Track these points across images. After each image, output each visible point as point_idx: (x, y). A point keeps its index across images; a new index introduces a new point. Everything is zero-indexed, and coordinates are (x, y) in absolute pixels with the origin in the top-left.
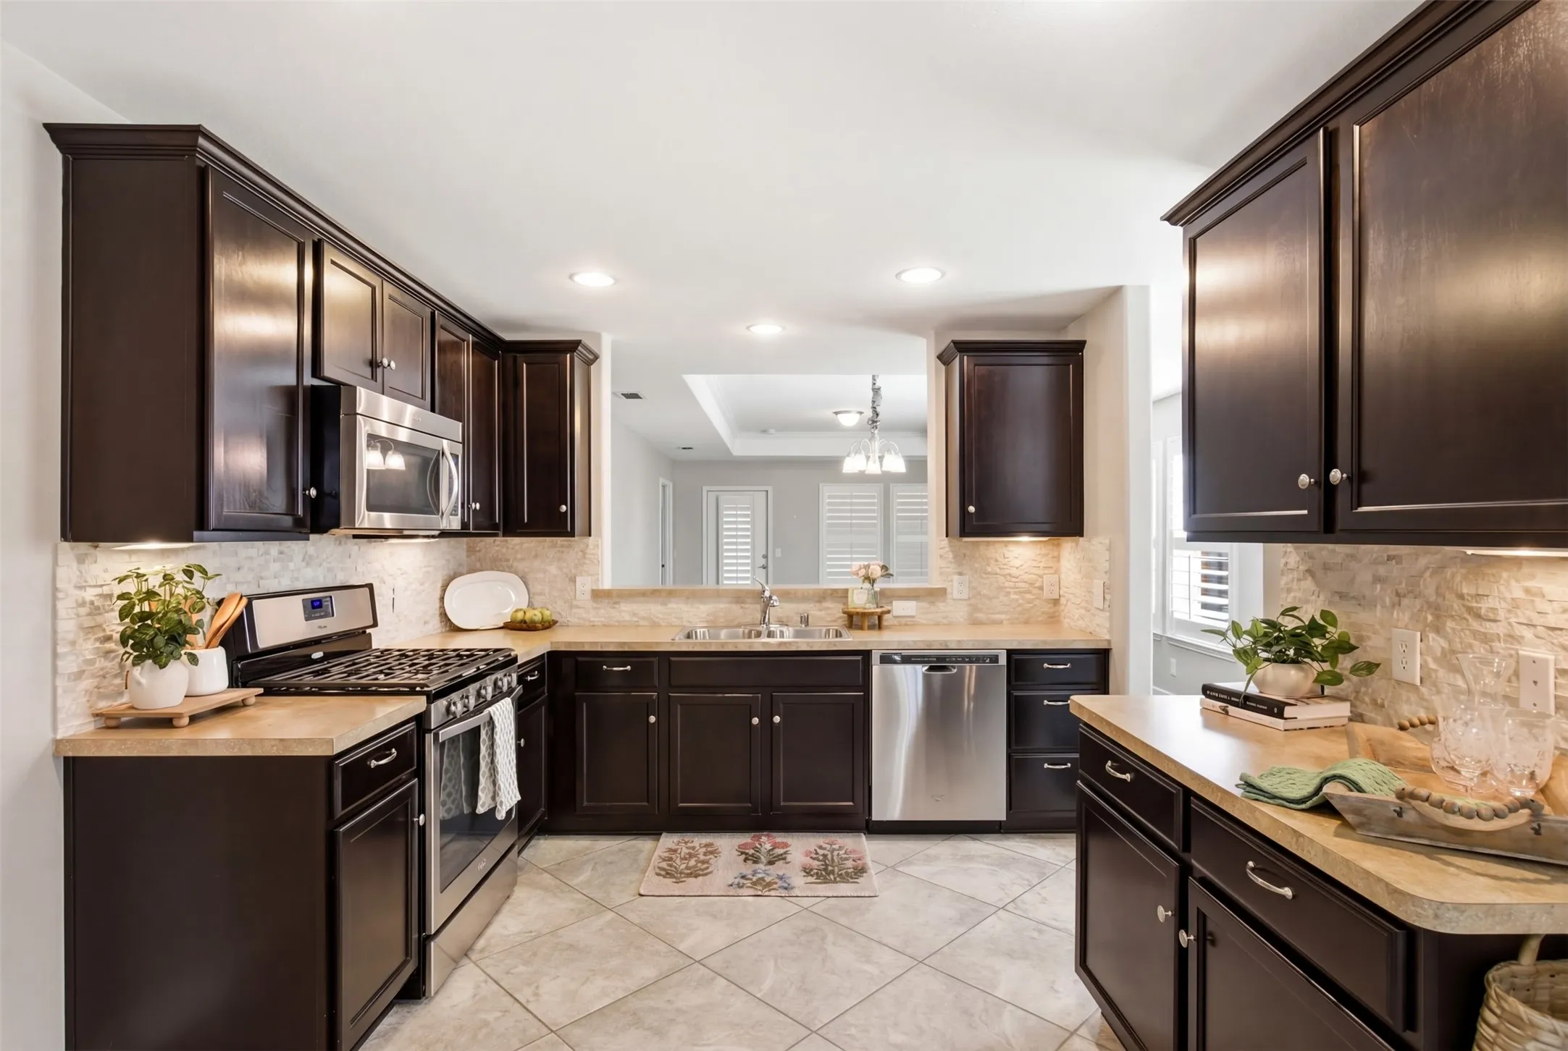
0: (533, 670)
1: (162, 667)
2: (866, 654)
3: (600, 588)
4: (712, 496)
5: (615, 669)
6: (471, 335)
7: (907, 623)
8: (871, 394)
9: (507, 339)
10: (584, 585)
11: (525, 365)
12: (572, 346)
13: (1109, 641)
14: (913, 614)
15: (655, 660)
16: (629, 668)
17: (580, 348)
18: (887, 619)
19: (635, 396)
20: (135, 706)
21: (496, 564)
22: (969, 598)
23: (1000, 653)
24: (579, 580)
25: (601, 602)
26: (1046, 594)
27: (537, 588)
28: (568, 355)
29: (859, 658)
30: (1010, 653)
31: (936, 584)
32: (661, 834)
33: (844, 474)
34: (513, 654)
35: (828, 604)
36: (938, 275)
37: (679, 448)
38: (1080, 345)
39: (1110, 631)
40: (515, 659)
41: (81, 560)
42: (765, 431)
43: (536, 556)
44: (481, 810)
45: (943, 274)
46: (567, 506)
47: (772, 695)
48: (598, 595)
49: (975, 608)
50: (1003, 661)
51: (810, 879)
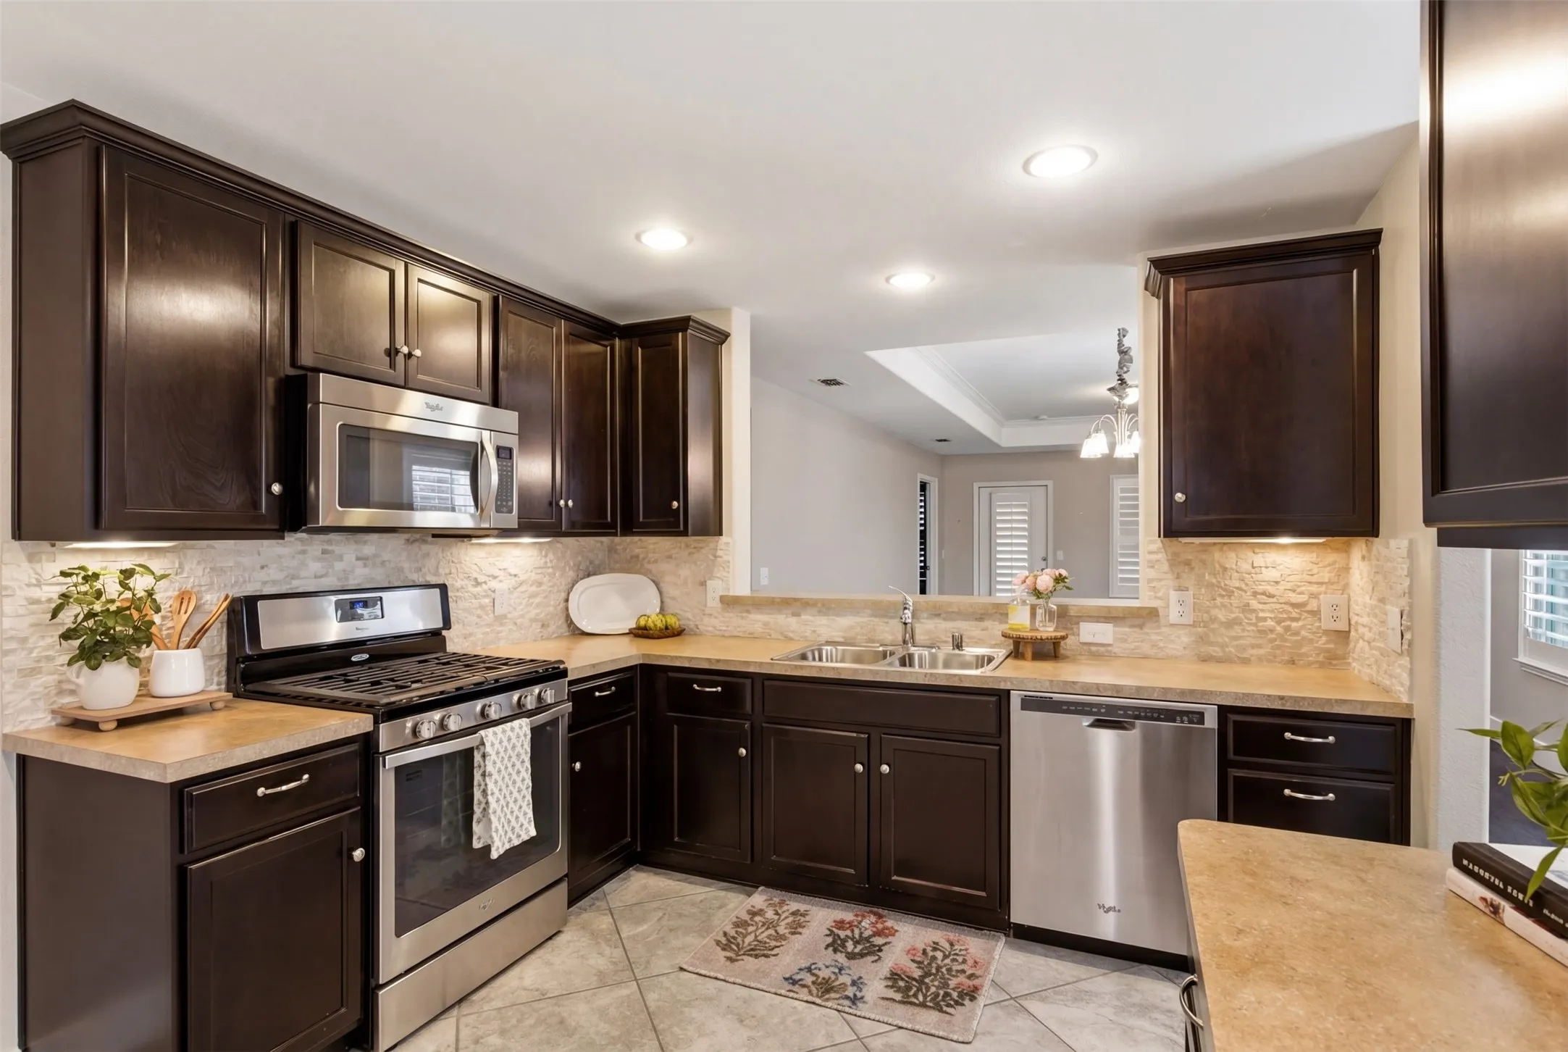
0: (610, 684)
1: (94, 668)
2: (1002, 697)
3: (731, 594)
4: (985, 492)
5: (708, 689)
6: (563, 321)
7: (1097, 653)
8: (1118, 357)
9: (622, 324)
10: (716, 588)
11: (640, 349)
12: (682, 324)
13: (1409, 707)
14: (1111, 643)
15: (748, 682)
16: (719, 689)
17: (691, 323)
18: (1069, 645)
19: (828, 382)
20: (85, 707)
21: (631, 565)
22: (1194, 626)
23: (1205, 709)
24: (709, 582)
25: (733, 608)
26: (1327, 624)
27: (670, 591)
28: (680, 334)
29: (994, 699)
30: (1224, 711)
31: (1144, 600)
32: (757, 887)
33: (1082, 459)
34: (562, 666)
35: (987, 623)
36: (1086, 159)
37: (932, 440)
38: (1376, 236)
39: (1411, 690)
40: (564, 673)
41: (31, 558)
42: (1036, 418)
43: (670, 557)
44: (477, 845)
45: (1094, 155)
46: (679, 502)
47: (881, 737)
48: (730, 602)
49: (1202, 639)
50: (1211, 722)
51: (891, 994)
